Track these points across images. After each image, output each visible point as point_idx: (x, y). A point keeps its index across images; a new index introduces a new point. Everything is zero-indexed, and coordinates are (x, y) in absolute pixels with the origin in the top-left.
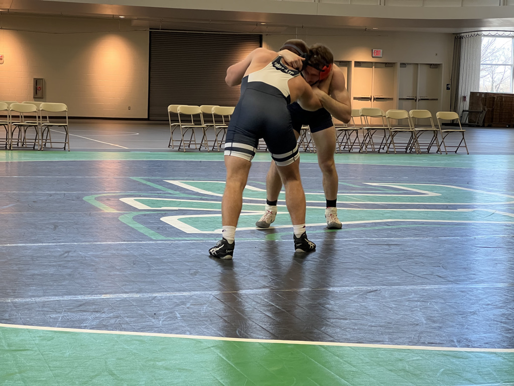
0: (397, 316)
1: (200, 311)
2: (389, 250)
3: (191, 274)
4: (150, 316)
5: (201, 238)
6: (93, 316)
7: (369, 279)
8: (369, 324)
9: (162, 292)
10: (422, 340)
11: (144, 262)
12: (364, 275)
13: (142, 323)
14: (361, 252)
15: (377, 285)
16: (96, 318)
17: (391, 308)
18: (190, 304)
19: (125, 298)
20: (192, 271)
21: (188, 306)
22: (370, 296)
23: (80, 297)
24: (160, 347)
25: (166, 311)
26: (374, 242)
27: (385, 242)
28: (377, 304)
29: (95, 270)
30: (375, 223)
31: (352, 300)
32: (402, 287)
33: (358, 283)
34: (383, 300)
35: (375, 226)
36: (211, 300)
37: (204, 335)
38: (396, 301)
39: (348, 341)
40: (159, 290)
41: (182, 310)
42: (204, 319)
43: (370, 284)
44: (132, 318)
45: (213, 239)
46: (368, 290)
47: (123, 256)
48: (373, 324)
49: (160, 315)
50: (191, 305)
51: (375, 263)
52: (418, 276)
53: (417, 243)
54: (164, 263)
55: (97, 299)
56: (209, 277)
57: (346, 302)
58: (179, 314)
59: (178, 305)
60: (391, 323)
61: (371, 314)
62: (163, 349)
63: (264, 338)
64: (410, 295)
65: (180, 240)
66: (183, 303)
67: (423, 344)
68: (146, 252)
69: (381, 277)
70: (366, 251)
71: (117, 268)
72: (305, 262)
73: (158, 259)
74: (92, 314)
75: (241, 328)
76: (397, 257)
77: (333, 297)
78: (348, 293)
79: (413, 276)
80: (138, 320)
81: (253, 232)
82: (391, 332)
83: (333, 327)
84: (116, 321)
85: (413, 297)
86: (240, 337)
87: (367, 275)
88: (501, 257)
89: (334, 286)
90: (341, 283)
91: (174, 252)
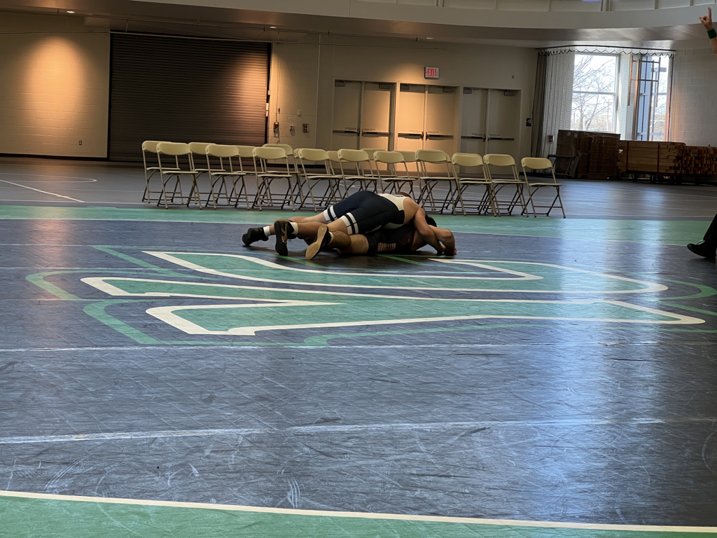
0: (523, 471)
1: (227, 462)
2: (488, 363)
3: (204, 400)
4: (150, 471)
5: (211, 343)
6: (62, 472)
7: (470, 410)
8: (486, 484)
9: (164, 430)
10: (570, 512)
11: (130, 380)
12: (461, 403)
13: (140, 484)
14: (449, 367)
15: (483, 420)
16: (68, 475)
17: (512, 458)
18: (210, 450)
19: (109, 440)
20: (205, 396)
21: (207, 453)
22: (476, 437)
23: (37, 439)
24: (173, 525)
25: (175, 463)
26: (464, 351)
27: (480, 350)
28: (489, 451)
29: (58, 393)
30: (459, 321)
31: (451, 445)
32: (520, 423)
33: (453, 417)
34: (497, 445)
35: (461, 326)
36: (241, 444)
37: (239, 504)
38: (516, 446)
40: (160, 427)
41: (199, 460)
42: (234, 475)
43: (473, 417)
44: (124, 474)
45: (228, 343)
46: (473, 428)
47: (98, 370)
48: (491, 485)
49: (166, 469)
50: (211, 452)
51: (472, 384)
52: (539, 405)
53: (527, 352)
54: (161, 382)
55: (66, 442)
56: (232, 406)
57: (443, 447)
58: (195, 467)
59: (191, 452)
60: (517, 484)
61: (484, 468)
62: (179, 528)
63: (333, 508)
64: (535, 437)
65: (182, 348)
66: (199, 449)
67: (573, 519)
68: (132, 365)
69: (488, 407)
70: (456, 365)
71: (91, 389)
72: (370, 382)
73: (151, 376)
74: (61, 468)
75: (294, 491)
76: (502, 375)
77: (422, 440)
78: (444, 433)
79: (531, 404)
80: (133, 478)
81: (285, 332)
82: (521, 499)
83: (432, 489)
84: (99, 479)
85: (540, 440)
86: (295, 508)
87: (465, 403)
88: (650, 376)
89: (421, 421)
90: (430, 415)
91: (174, 365)
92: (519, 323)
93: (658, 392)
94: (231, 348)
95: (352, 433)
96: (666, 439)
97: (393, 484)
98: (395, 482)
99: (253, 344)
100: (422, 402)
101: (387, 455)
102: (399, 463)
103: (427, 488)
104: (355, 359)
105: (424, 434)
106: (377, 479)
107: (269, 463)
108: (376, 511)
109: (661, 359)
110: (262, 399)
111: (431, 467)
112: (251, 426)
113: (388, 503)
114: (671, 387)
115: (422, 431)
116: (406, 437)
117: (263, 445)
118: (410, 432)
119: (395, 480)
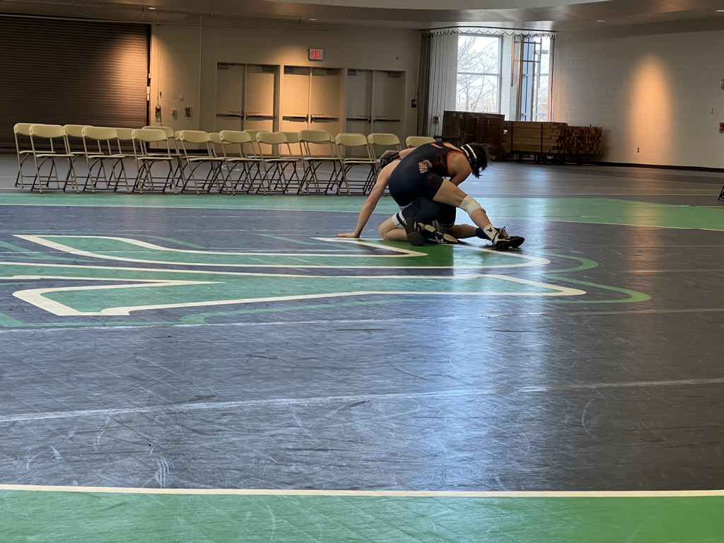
0: (402, 442)
1: (92, 443)
2: (370, 338)
3: (71, 382)
4: (8, 455)
5: (82, 324)
7: (349, 384)
8: (364, 457)
9: (25, 412)
10: (449, 480)
12: (341, 377)
14: (329, 342)
15: (362, 393)
17: (392, 430)
18: (74, 432)
20: (72, 377)
21: (71, 435)
22: (355, 411)
24: (31, 509)
25: (35, 446)
26: (345, 327)
27: (362, 325)
28: (368, 424)
30: (341, 297)
31: (329, 419)
32: (401, 396)
33: (333, 391)
34: (376, 418)
35: (342, 302)
36: (109, 424)
37: (102, 486)
38: (395, 418)
39: (335, 486)
40: (21, 410)
41: (61, 443)
42: (97, 457)
43: (352, 391)
45: (100, 324)
46: (351, 401)
48: (369, 457)
49: (25, 453)
50: (76, 433)
51: (353, 359)
52: (421, 378)
53: (410, 327)
54: (25, 364)
56: (100, 386)
57: (321, 421)
58: (57, 450)
59: (54, 435)
60: (396, 455)
61: (362, 440)
62: (36, 512)
63: (203, 486)
64: (415, 409)
65: (48, 328)
66: (63, 431)
67: (451, 487)
69: (367, 380)
70: (336, 341)
72: (248, 358)
73: (14, 359)
75: (163, 470)
76: (383, 350)
77: (299, 414)
78: (322, 407)
79: (413, 377)
81: (161, 312)
82: (400, 470)
83: (308, 464)
85: (420, 411)
86: (163, 487)
87: (345, 377)
88: (532, 346)
89: (298, 397)
90: (308, 390)
91: (40, 347)
92: (403, 298)
93: (539, 361)
94: (103, 328)
95: (226, 409)
96: (547, 406)
97: (268, 460)
98: (270, 458)
99: (127, 324)
100: (299, 377)
101: (262, 431)
102: (274, 438)
103: (302, 462)
104: (232, 336)
105: (300, 409)
106: (251, 455)
107: (137, 443)
108: (249, 487)
109: (543, 330)
110: (132, 377)
111: (308, 441)
112: (120, 406)
113: (262, 478)
114: (553, 356)
115: (299, 406)
116: (283, 412)
117: (132, 425)
118: (288, 408)
119: (270, 456)
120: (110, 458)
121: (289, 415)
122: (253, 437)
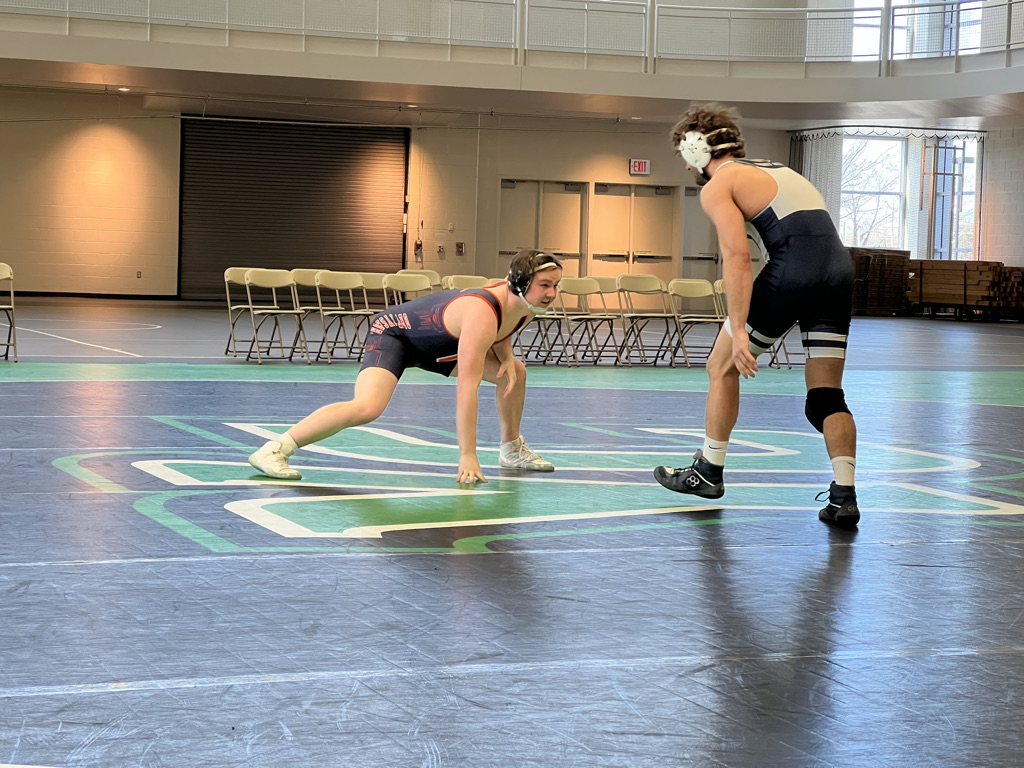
1: (335, 719)
3: (305, 631)
4: (222, 734)
5: (318, 549)
6: (91, 736)
7: (693, 639)
8: (715, 746)
9: (244, 673)
11: (197, 604)
12: (680, 629)
13: (205, 752)
14: (663, 578)
16: (100, 741)
18: (311, 702)
19: (163, 690)
20: (307, 624)
21: (306, 707)
22: (702, 678)
23: (58, 691)
25: (258, 722)
26: (684, 556)
29: (91, 624)
30: (678, 513)
31: (664, 689)
33: (668, 650)
35: (680, 521)
36: (357, 692)
40: (238, 670)
41: (293, 717)
42: (344, 738)
43: (696, 650)
44: (183, 738)
45: (342, 549)
46: (696, 665)
47: (151, 590)
48: (723, 746)
49: (245, 730)
50: (313, 704)
51: (696, 602)
53: (776, 557)
54: (243, 605)
55: (99, 694)
56: (344, 638)
57: (653, 693)
58: (288, 727)
59: (283, 705)
61: (712, 722)
65: (272, 555)
66: (295, 700)
68: (201, 582)
70: (672, 576)
71: (139, 618)
72: (548, 601)
73: (227, 597)
74: (90, 730)
75: (432, 759)
76: (740, 589)
77: (621, 682)
78: (654, 672)
80: (196, 744)
83: (636, 754)
84: (146, 746)
87: (686, 629)
88: (956, 588)
89: (619, 656)
90: (634, 648)
91: (262, 581)
92: (766, 515)
93: (967, 611)
94: (347, 555)
95: (519, 674)
96: (980, 678)
97: (578, 747)
98: (582, 744)
99: (378, 550)
100: (621, 629)
101: (570, 706)
102: (587, 716)
103: (627, 752)
105: (624, 674)
106: (555, 739)
107: (396, 720)
109: (972, 564)
110: (389, 627)
111: (635, 721)
112: (371, 666)
114: (986, 603)
115: (622, 670)
116: (599, 679)
117: (389, 694)
118: (605, 672)
119: (581, 741)
120: (361, 741)
121: (608, 683)
122: (557, 714)
